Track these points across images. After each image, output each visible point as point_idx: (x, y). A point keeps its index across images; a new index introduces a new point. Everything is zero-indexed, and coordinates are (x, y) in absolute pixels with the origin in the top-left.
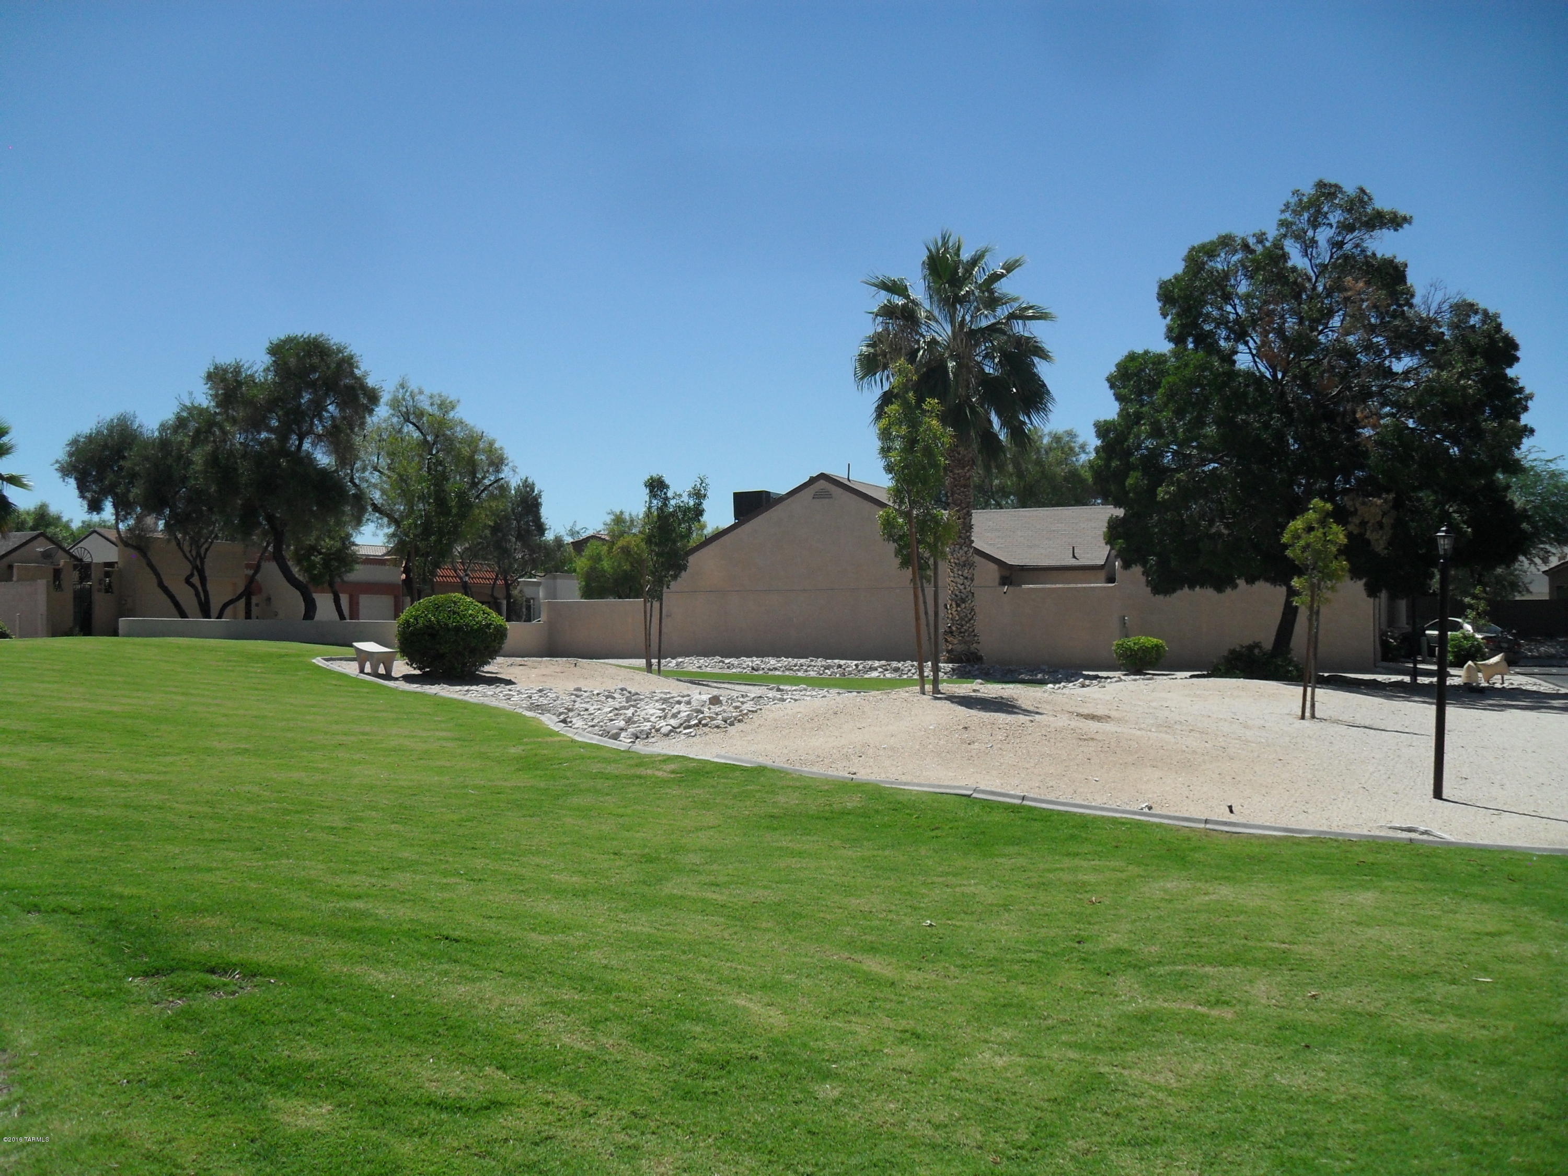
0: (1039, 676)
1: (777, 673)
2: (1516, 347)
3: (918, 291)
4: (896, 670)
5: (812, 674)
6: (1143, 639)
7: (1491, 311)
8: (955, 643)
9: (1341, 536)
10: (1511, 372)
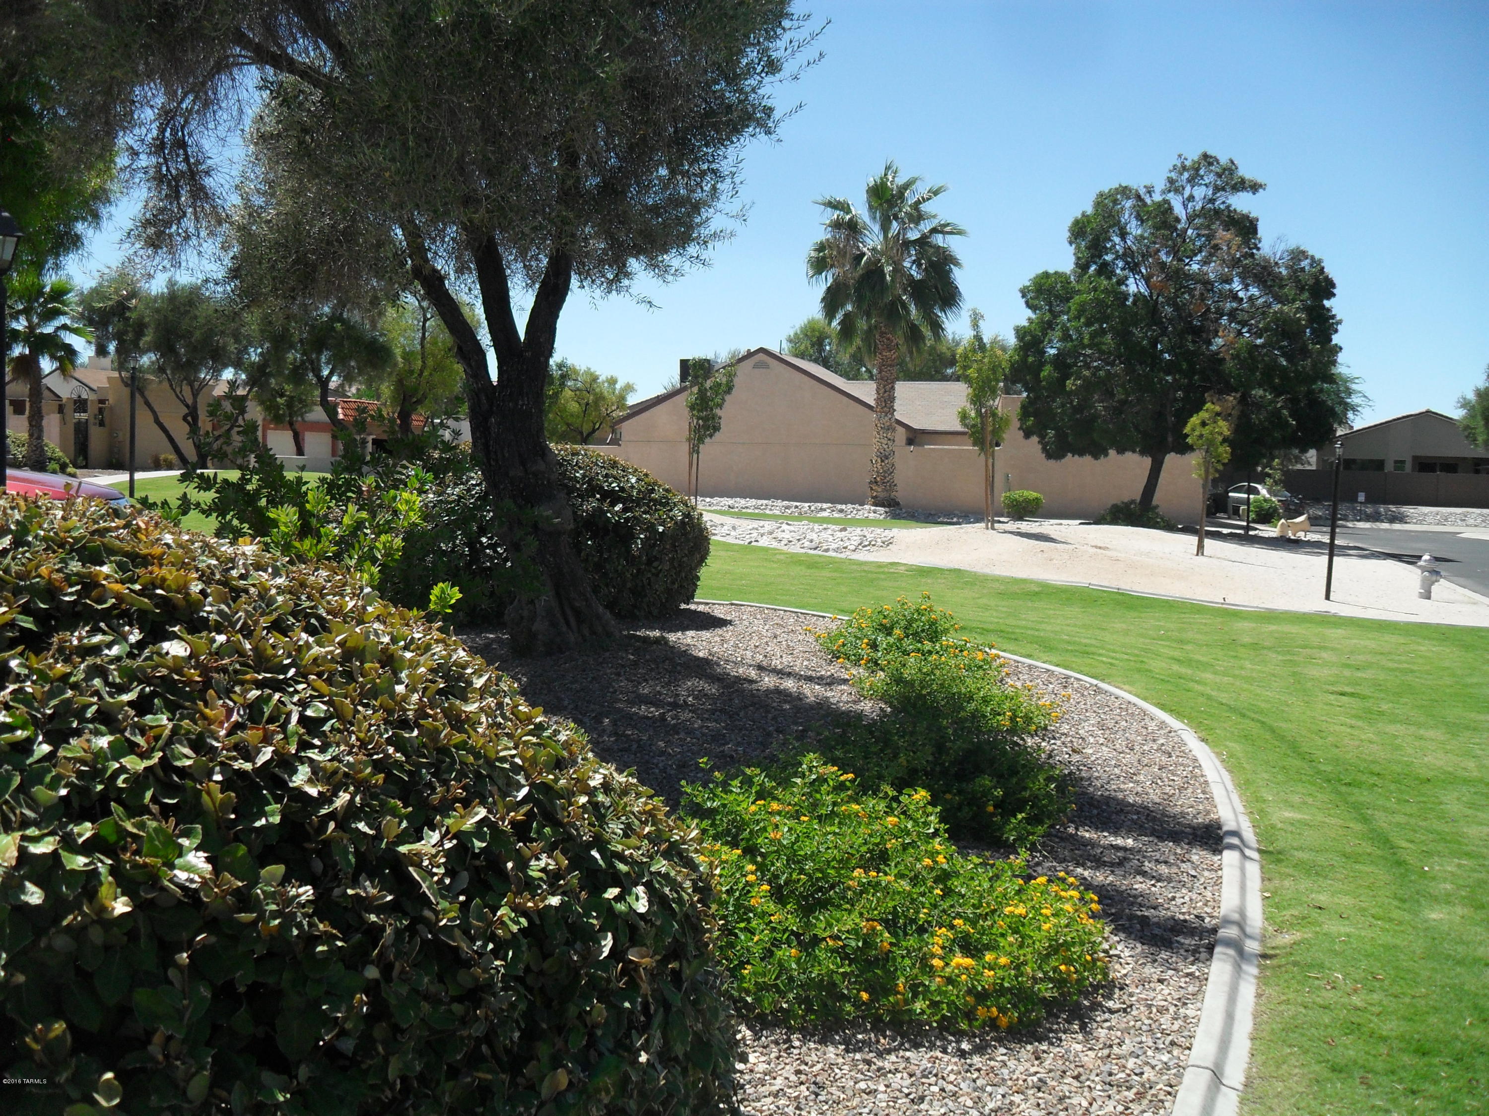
0: (955, 520)
1: (749, 511)
2: (1333, 286)
3: (860, 209)
4: (841, 511)
5: (778, 513)
6: (1026, 493)
7: (1317, 257)
8: (879, 491)
9: (1225, 429)
10: (1327, 303)
